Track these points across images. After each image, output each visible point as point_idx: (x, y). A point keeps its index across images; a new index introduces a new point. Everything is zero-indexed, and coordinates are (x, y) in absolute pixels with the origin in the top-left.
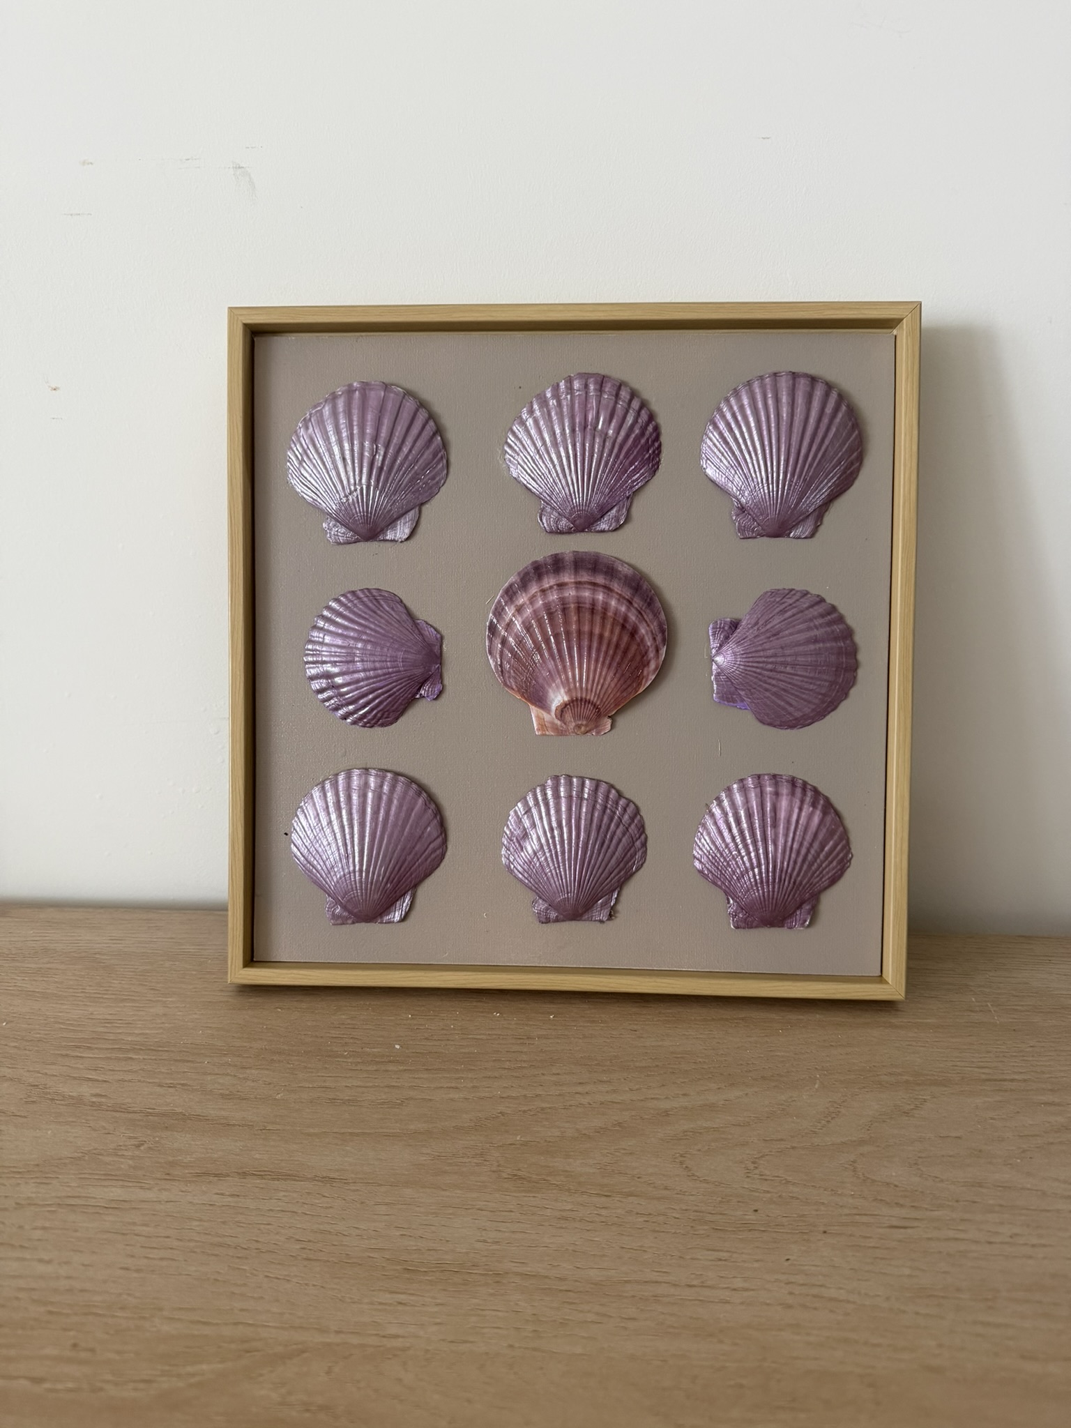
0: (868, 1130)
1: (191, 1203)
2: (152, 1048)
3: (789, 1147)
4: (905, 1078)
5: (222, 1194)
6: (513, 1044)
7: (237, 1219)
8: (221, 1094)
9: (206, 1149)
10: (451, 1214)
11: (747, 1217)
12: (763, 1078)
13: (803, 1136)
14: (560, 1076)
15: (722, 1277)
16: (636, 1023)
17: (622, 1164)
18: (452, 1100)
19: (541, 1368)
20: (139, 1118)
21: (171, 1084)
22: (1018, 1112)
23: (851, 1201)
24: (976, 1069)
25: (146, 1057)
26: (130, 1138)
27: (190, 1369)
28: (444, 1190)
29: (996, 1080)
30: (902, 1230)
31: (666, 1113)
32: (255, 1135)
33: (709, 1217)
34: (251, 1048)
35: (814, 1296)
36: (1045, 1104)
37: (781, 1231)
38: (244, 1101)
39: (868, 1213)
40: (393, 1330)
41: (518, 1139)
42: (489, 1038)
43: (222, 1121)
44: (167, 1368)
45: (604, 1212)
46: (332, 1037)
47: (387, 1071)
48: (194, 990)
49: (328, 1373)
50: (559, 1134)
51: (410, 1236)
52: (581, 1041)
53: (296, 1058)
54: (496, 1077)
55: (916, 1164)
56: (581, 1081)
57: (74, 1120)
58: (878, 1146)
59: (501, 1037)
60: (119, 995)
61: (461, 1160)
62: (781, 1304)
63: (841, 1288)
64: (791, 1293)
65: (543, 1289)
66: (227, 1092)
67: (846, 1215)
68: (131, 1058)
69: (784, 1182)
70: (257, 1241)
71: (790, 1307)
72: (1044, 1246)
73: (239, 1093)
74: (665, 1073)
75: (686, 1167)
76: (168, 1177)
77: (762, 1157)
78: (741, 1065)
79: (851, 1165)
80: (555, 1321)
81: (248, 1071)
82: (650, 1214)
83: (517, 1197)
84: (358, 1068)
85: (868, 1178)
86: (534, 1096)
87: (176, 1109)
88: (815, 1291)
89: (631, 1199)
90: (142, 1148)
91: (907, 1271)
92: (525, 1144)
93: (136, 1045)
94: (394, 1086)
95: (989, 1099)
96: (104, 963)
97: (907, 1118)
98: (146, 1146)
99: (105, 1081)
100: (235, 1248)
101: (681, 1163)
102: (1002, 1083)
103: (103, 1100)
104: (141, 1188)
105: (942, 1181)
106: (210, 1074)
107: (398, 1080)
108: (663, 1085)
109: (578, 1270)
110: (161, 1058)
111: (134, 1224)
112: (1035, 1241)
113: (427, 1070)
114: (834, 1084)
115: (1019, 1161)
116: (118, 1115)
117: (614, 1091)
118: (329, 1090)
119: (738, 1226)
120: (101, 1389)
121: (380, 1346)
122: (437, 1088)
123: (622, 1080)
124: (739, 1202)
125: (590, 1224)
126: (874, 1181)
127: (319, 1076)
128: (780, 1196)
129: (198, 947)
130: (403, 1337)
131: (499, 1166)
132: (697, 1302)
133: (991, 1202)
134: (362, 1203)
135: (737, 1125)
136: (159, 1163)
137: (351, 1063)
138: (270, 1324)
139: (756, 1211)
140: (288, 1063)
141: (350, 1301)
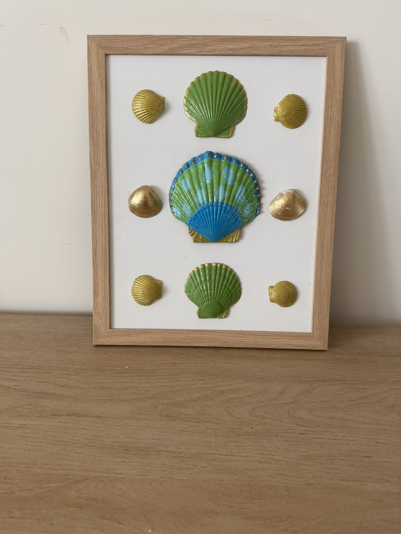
0: (295, 398)
1: (48, 425)
2: (36, 368)
3: (266, 404)
4: (310, 379)
5: (60, 422)
6: (169, 366)
7: (65, 431)
8: (61, 385)
9: (55, 405)
10: (143, 429)
11: (249, 430)
12: (259, 378)
13: (271, 401)
14: (185, 378)
15: (238, 452)
16: (214, 358)
17: (205, 410)
18: (145, 387)
19: (172, 485)
20: (31, 394)
21: (43, 381)
22: (349, 392)
23: (286, 424)
24: (336, 376)
25: (34, 371)
26: (27, 401)
27: (46, 486)
28: (140, 420)
29: (343, 380)
30: (304, 435)
31: (223, 391)
32: (73, 400)
33: (235, 430)
34: (73, 368)
35: (270, 459)
36: (359, 389)
37: (261, 435)
38: (70, 388)
39: (292, 429)
40: (120, 471)
41: (169, 401)
42: (160, 364)
43: (61, 395)
44: (38, 485)
45: (198, 428)
46: (103, 364)
47: (123, 376)
48: (53, 346)
49: (96, 487)
50: (183, 399)
51: (128, 437)
52: (194, 365)
53: (89, 371)
54: (162, 379)
55: (311, 411)
56: (193, 380)
57: (7, 395)
58: (298, 404)
59: (165, 363)
60: (25, 347)
61: (148, 409)
62: (258, 462)
63: (280, 456)
64: (262, 458)
65: (174, 456)
66: (63, 384)
67: (285, 429)
68: (28, 372)
69: (263, 417)
70: (72, 439)
71: (261, 462)
72: (354, 440)
73: (68, 385)
74: (223, 377)
75: (229, 412)
76: (40, 416)
77: (256, 408)
78: (251, 373)
79: (287, 411)
80: (177, 468)
81: (71, 376)
82: (214, 429)
83: (167, 423)
84: (112, 375)
85: (294, 416)
86: (175, 385)
87: (44, 391)
88: (271, 457)
89: (208, 424)
90: (32, 405)
91: (304, 450)
92: (171, 403)
93: (30, 367)
94: (124, 382)
95: (340, 387)
96: (19, 335)
97: (309, 394)
98: (33, 404)
99: (19, 380)
100: (64, 442)
101: (227, 410)
102: (345, 381)
103: (18, 387)
104: (31, 420)
105: (319, 417)
106: (57, 378)
107: (127, 380)
108: (222, 381)
109: (187, 449)
110: (39, 371)
111: (28, 433)
112: (350, 439)
113: (137, 376)
114: (284, 381)
115: (348, 410)
116: (23, 393)
117: (205, 383)
118: (101, 383)
119: (246, 433)
120: (14, 493)
121: (114, 477)
122: (140, 383)
123: (208, 379)
124: (246, 425)
125: (193, 433)
126: (296, 417)
127: (97, 378)
128: (261, 423)
129: (54, 329)
130: (123, 474)
131: (161, 411)
132: (228, 461)
133: (336, 425)
134: (111, 425)
135: (248, 396)
136: (38, 411)
137: (109, 373)
138: (76, 469)
139: (252, 428)
140: (86, 373)
141: (104, 461)
